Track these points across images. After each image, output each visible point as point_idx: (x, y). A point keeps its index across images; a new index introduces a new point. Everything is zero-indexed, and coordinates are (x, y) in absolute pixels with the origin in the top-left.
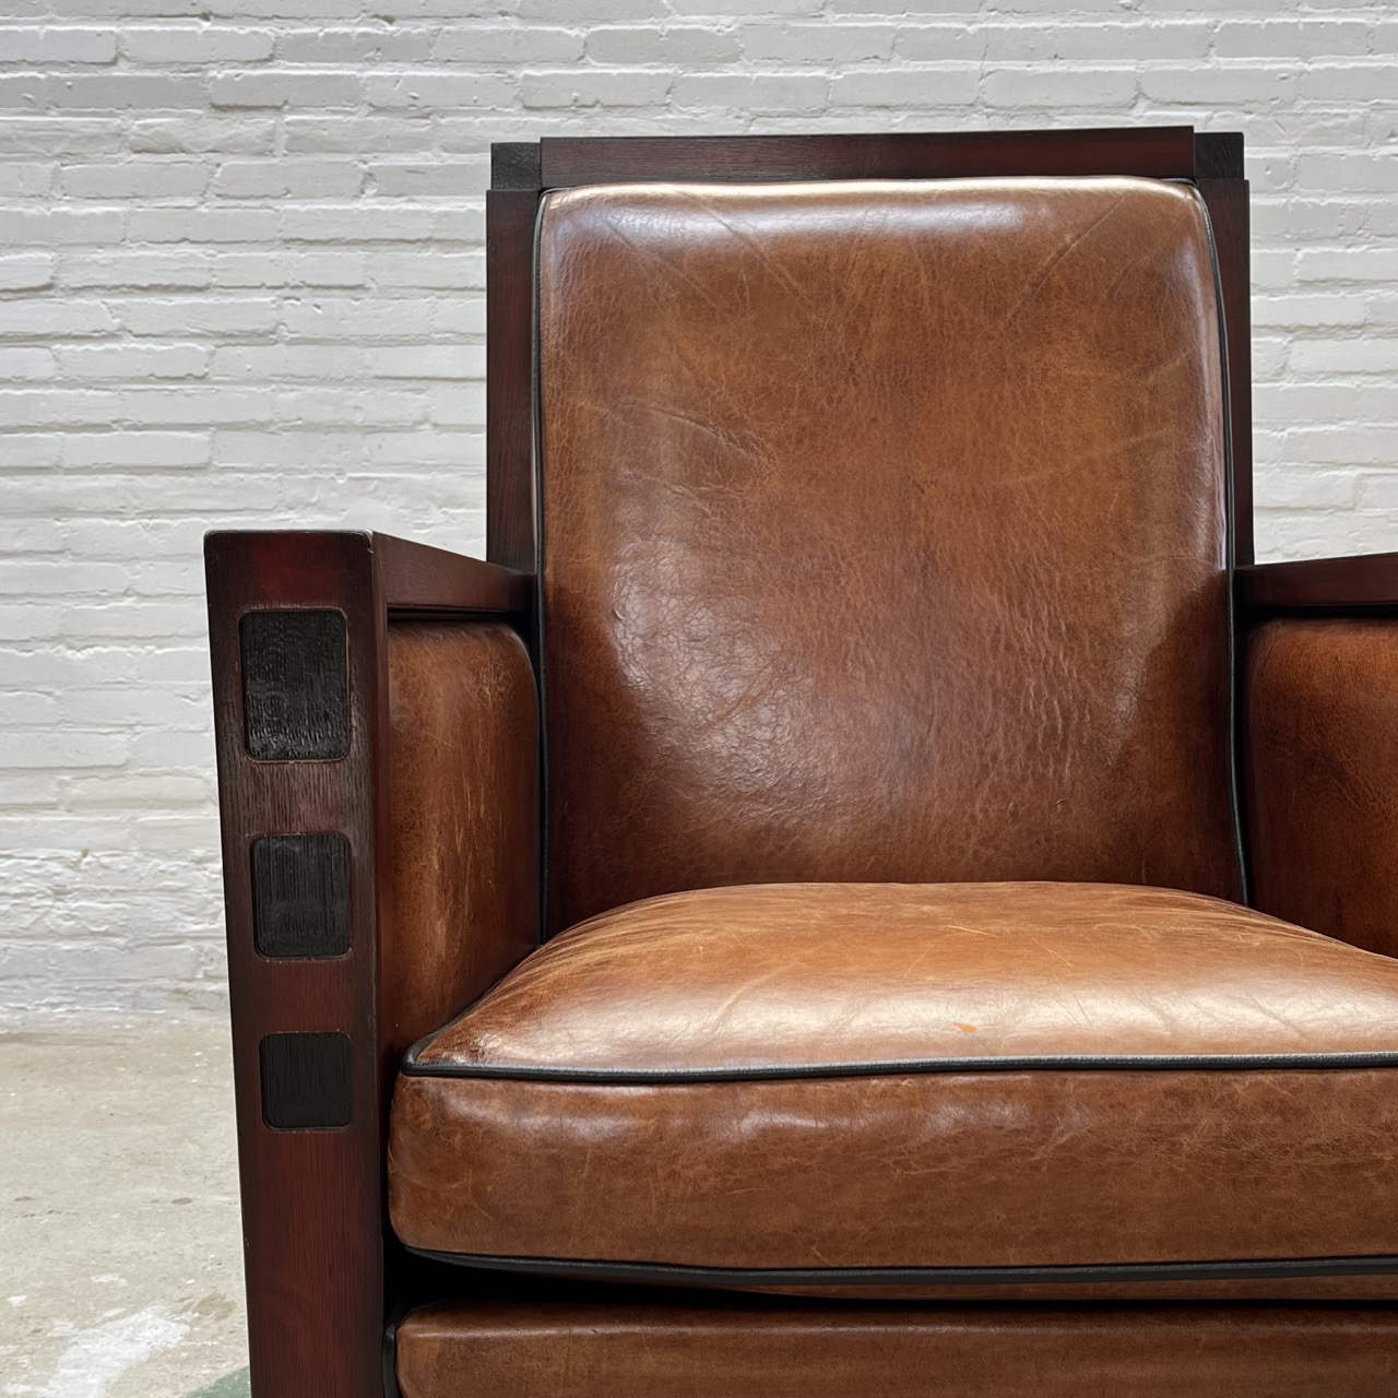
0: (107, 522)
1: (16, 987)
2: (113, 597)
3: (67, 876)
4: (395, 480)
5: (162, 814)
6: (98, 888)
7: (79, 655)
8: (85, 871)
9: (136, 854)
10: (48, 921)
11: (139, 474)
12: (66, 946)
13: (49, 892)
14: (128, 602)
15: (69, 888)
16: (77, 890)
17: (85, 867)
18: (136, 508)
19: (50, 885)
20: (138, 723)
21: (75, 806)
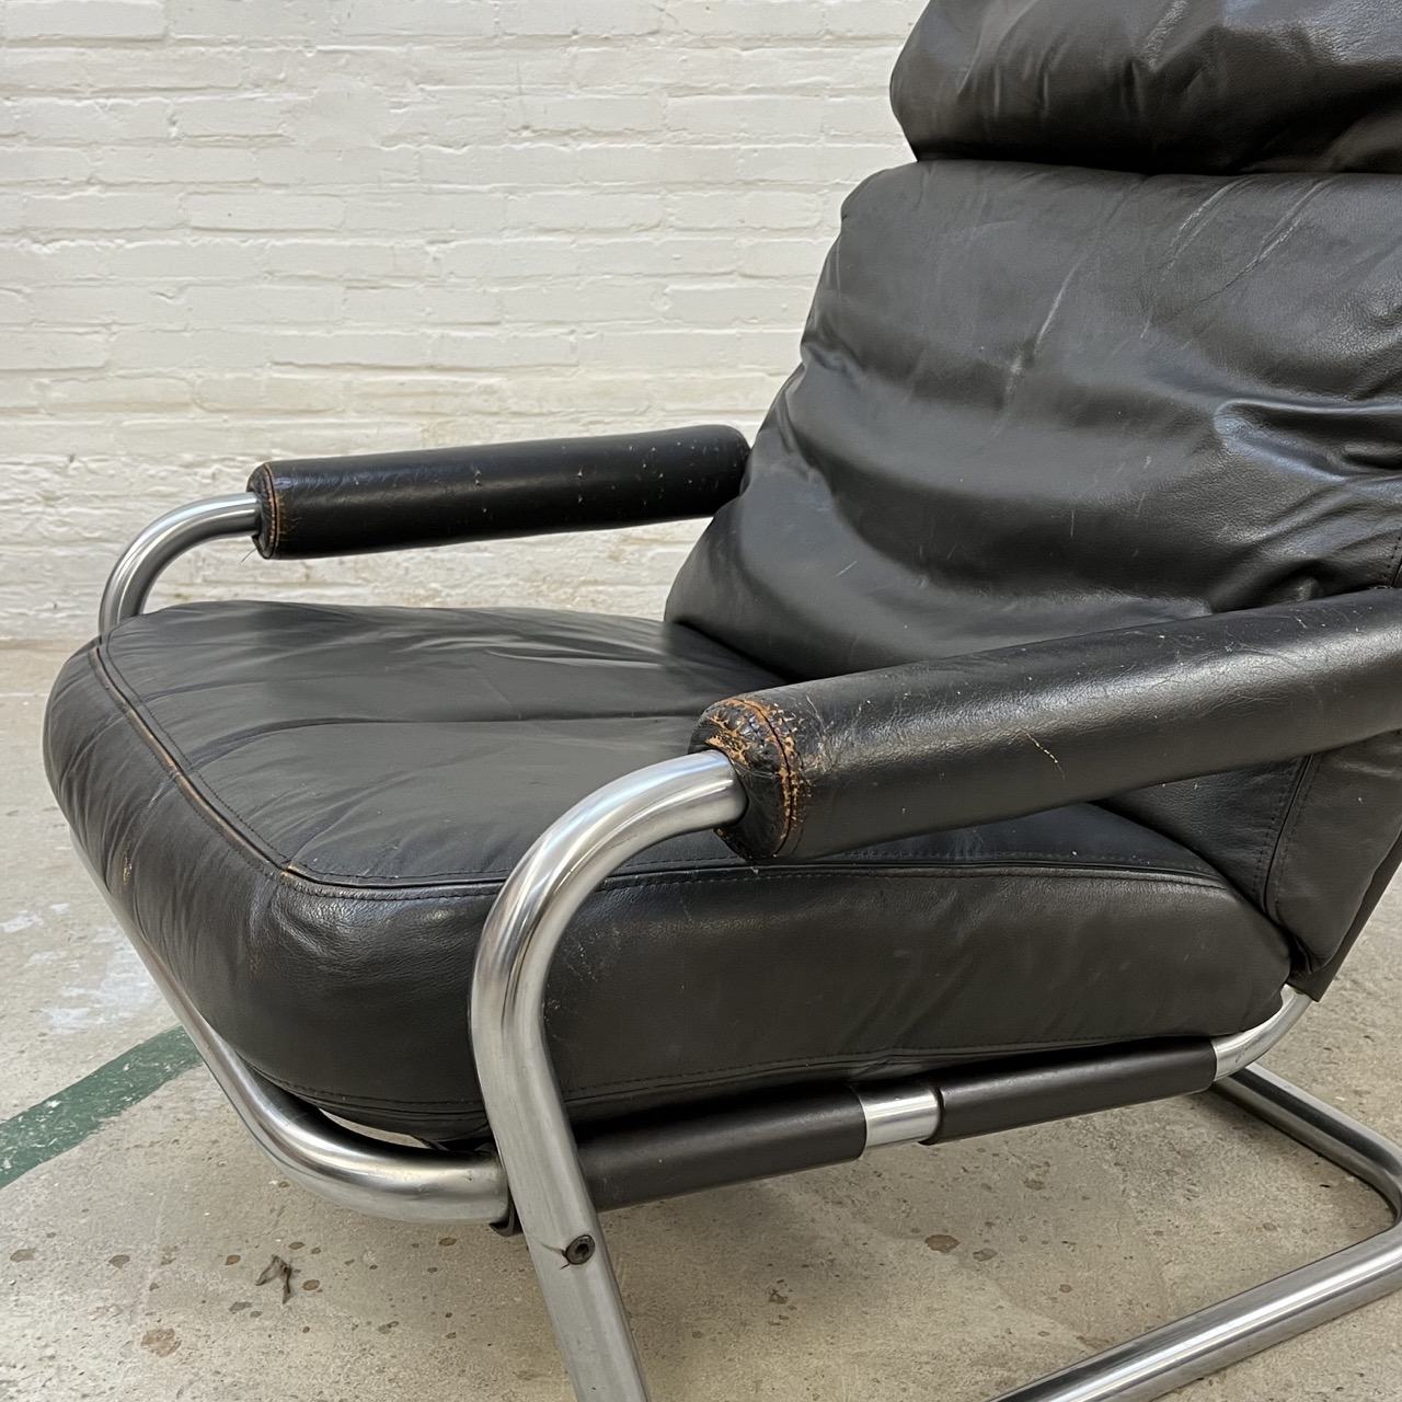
0: (62, 102)
1: (14, 593)
2: (75, 185)
3: (55, 483)
4: (368, 53)
5: (146, 418)
6: (87, 493)
7: (45, 250)
8: (73, 477)
9: (123, 459)
10: (40, 527)
11: (91, 47)
12: (60, 552)
13: (39, 498)
14: (92, 191)
15: (58, 493)
16: (67, 495)
17: (72, 472)
18: (91, 86)
19: (39, 491)
20: (114, 323)
21: (55, 409)
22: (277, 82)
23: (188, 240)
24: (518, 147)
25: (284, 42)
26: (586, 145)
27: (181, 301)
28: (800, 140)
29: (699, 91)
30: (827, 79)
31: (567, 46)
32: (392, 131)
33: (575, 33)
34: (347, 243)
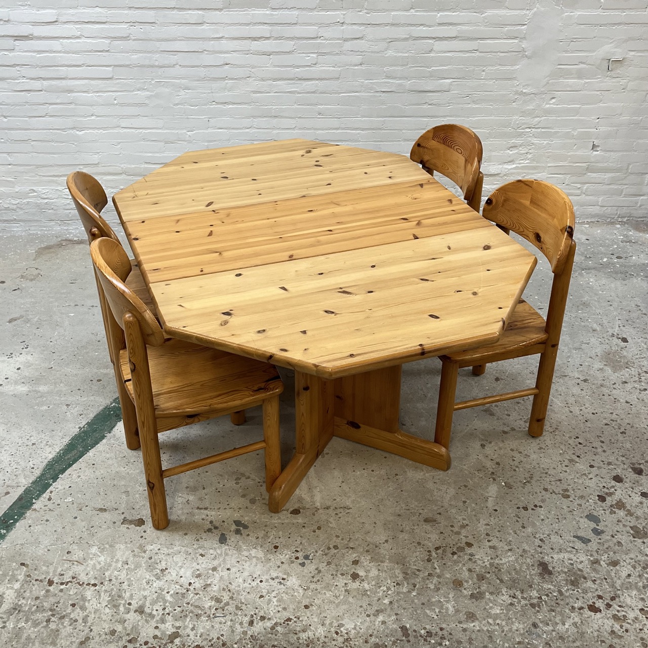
22: (144, 89)
23: (120, 131)
24: (211, 107)
25: (145, 79)
26: (231, 106)
27: (119, 146)
28: (290, 105)
29: (262, 92)
30: (296, 90)
31: (225, 80)
32: (177, 102)
33: (227, 77)
34: (165, 131)
